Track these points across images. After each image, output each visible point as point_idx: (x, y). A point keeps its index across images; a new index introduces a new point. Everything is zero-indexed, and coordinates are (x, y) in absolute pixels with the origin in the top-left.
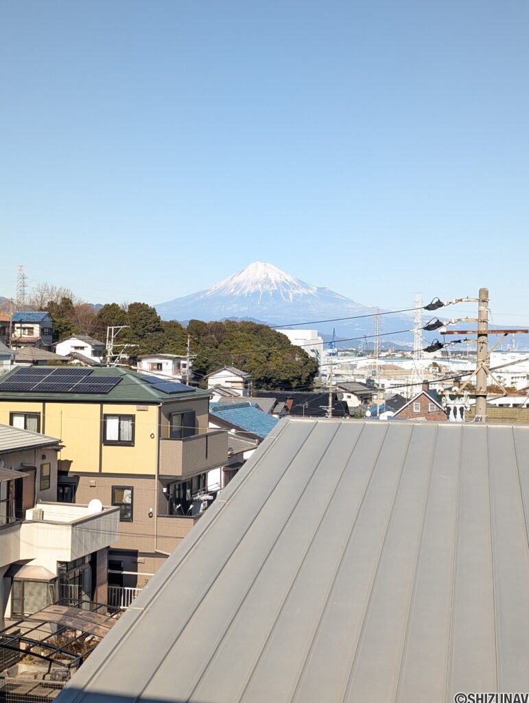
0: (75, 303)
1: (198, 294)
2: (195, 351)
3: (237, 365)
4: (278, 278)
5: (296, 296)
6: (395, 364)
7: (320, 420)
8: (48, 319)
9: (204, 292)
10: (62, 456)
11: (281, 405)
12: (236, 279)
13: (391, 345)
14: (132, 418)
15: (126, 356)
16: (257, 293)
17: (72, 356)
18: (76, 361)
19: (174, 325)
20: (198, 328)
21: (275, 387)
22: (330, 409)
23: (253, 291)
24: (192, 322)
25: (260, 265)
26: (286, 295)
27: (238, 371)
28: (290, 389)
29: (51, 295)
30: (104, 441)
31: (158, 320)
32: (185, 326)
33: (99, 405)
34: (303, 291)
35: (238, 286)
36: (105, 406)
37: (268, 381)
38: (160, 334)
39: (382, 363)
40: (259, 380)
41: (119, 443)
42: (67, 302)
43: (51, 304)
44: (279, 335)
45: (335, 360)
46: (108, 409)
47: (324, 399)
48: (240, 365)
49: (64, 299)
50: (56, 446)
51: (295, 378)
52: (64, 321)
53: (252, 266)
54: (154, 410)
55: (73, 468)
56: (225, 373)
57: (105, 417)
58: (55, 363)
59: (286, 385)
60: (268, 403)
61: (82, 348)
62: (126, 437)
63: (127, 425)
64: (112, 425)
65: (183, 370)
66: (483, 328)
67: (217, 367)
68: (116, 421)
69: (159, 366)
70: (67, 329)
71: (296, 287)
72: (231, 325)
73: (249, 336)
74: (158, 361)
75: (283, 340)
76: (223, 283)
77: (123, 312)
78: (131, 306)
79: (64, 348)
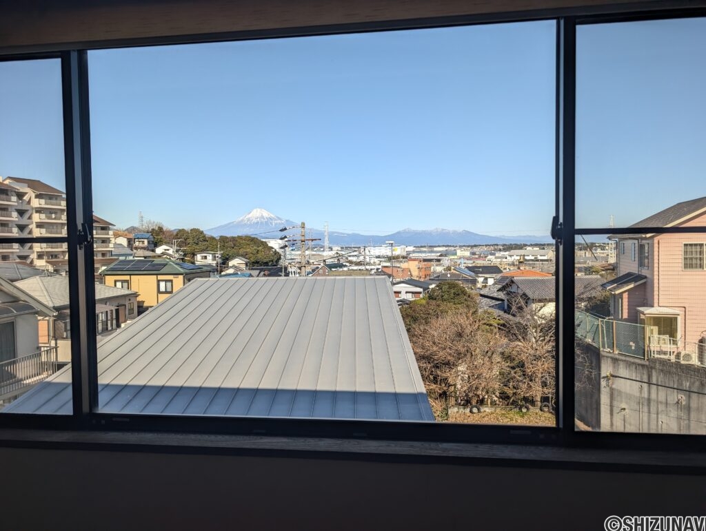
0: (164, 229)
1: (229, 224)
2: (223, 250)
3: (242, 256)
4: (267, 216)
5: (276, 224)
6: (320, 253)
7: (279, 278)
8: (151, 237)
9: (233, 223)
10: (139, 299)
11: (262, 273)
12: (247, 217)
13: (319, 245)
14: (171, 281)
15: (182, 253)
16: (258, 223)
17: (163, 254)
18: (165, 256)
19: (213, 238)
20: (224, 240)
21: (261, 265)
22: (283, 274)
23: (256, 222)
24: (221, 237)
25: (259, 210)
26: (271, 224)
27: (243, 259)
28: (268, 265)
29: (152, 226)
30: (159, 292)
31: (204, 236)
32: (218, 238)
33: (155, 276)
34: (279, 221)
35: (249, 220)
36: (159, 276)
37: (257, 262)
38: (206, 243)
39: (315, 253)
40: (253, 262)
41: (166, 292)
42: (161, 229)
43: (153, 229)
44: (262, 242)
45: (293, 252)
46: (160, 277)
47: (280, 270)
48: (244, 256)
49: (159, 227)
50: (136, 295)
51: (270, 261)
52: (159, 237)
53: (255, 210)
54: (181, 277)
55: (145, 305)
56: (237, 259)
57: (159, 281)
58: (154, 257)
59: (266, 263)
60: (255, 273)
61: (168, 250)
62: (169, 290)
63: (169, 284)
64: (162, 285)
65: (217, 259)
66: (303, 239)
67: (233, 257)
68: (164, 283)
69: (206, 257)
70: (161, 241)
71: (275, 220)
72: (240, 237)
73: (248, 243)
74: (205, 255)
75: (265, 245)
76: (241, 218)
77: (188, 233)
78: (191, 230)
79: (159, 250)
